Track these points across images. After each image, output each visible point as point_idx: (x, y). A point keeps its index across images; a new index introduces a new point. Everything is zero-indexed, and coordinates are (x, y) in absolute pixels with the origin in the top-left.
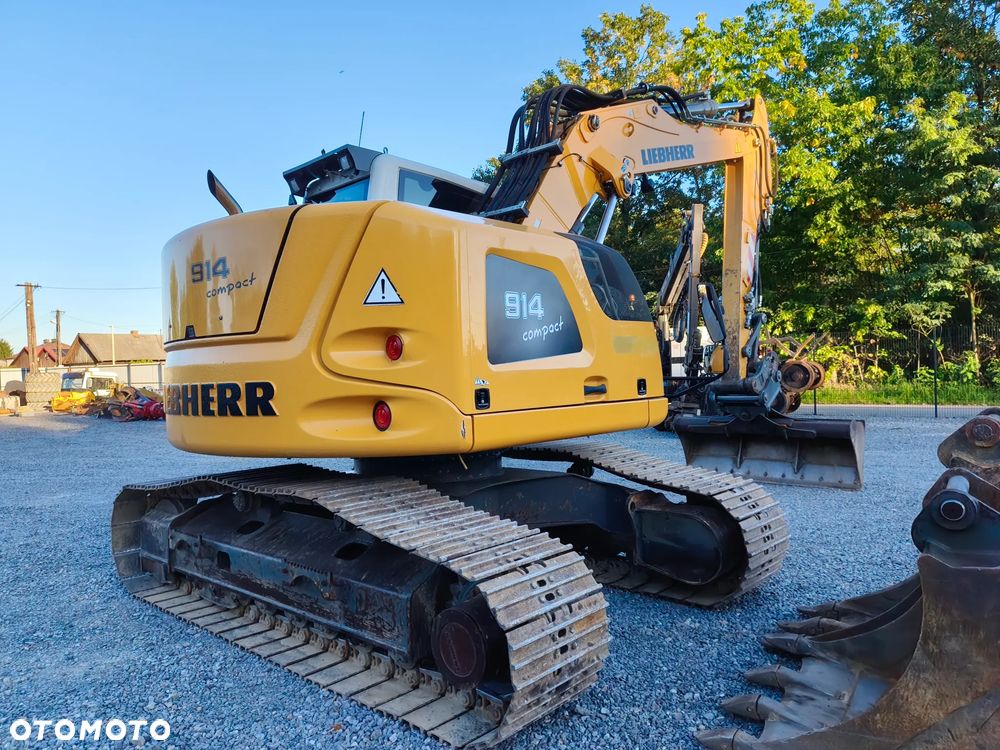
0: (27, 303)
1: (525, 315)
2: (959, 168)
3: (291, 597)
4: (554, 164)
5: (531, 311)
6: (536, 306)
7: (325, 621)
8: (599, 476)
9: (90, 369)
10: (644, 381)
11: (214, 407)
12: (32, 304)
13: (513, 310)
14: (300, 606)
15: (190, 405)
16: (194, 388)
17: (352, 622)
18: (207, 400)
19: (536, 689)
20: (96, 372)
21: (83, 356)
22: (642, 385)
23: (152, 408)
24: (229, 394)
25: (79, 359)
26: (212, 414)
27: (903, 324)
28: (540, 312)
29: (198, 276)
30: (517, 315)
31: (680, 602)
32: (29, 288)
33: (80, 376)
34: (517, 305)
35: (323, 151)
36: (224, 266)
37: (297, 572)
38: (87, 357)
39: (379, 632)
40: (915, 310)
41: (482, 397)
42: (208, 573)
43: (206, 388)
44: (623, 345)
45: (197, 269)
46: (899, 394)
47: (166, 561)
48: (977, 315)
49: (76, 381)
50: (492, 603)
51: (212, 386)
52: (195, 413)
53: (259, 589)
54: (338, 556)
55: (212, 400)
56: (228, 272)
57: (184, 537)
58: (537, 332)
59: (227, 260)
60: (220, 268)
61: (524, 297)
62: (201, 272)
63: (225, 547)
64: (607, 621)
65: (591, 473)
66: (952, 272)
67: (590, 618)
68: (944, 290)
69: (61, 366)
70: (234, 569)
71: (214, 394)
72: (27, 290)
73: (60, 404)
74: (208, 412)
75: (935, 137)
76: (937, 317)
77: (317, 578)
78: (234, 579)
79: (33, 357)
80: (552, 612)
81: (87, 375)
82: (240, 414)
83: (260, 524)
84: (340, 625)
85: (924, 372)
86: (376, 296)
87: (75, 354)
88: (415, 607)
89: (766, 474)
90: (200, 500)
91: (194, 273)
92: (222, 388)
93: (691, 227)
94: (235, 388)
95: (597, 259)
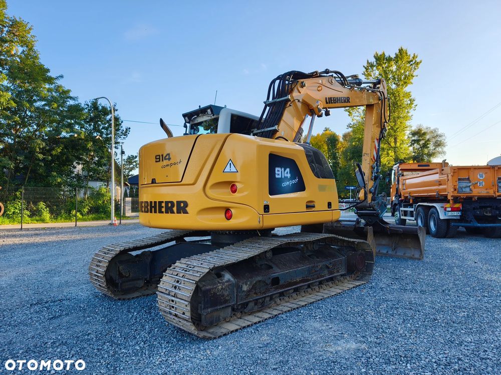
1: (283, 177)
4: (288, 105)
5: (285, 175)
6: (287, 173)
10: (331, 203)
11: (163, 210)
13: (278, 174)
15: (153, 209)
16: (155, 202)
18: (161, 207)
22: (329, 204)
24: (170, 205)
26: (163, 212)
28: (289, 175)
29: (158, 160)
30: (280, 176)
34: (280, 173)
35: (200, 106)
36: (169, 157)
41: (266, 208)
43: (160, 203)
44: (322, 188)
45: (158, 157)
51: (163, 202)
52: (155, 212)
55: (163, 207)
56: (170, 159)
58: (288, 183)
59: (170, 155)
60: (167, 157)
61: (283, 169)
62: (159, 158)
71: (163, 205)
74: (161, 212)
82: (174, 213)
86: (227, 169)
89: (379, 251)
91: (156, 159)
92: (167, 203)
94: (172, 203)
95: (312, 154)
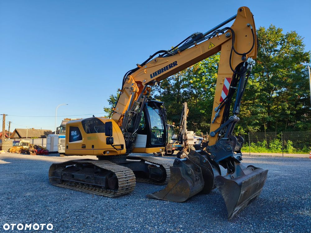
0: (3, 120)
2: (258, 92)
3: (85, 181)
5: (75, 134)
7: (91, 184)
8: (146, 162)
9: (22, 140)
12: (5, 120)
14: (87, 182)
17: (96, 183)
19: (122, 187)
20: (23, 141)
21: (16, 136)
23: (42, 151)
25: (15, 137)
27: (247, 131)
30: (73, 135)
31: (156, 184)
32: (4, 115)
33: (19, 142)
34: (73, 133)
37: (87, 176)
38: (18, 136)
39: (100, 184)
40: (250, 128)
42: (69, 179)
46: (246, 150)
47: (60, 178)
48: (266, 129)
49: (17, 143)
50: (117, 175)
53: (80, 181)
54: (94, 173)
57: (65, 172)
58: (75, 137)
63: (73, 174)
64: (135, 180)
65: (145, 162)
66: (259, 118)
67: (132, 179)
68: (257, 123)
69: (9, 139)
70: (75, 178)
72: (4, 116)
73: (13, 150)
75: (252, 84)
76: (256, 130)
77: (90, 176)
78: (75, 179)
79: (4, 136)
80: (126, 177)
81: (21, 142)
83: (80, 170)
84: (94, 184)
85: (253, 144)
87: (14, 135)
88: (106, 179)
90: (67, 167)
93: (184, 108)
